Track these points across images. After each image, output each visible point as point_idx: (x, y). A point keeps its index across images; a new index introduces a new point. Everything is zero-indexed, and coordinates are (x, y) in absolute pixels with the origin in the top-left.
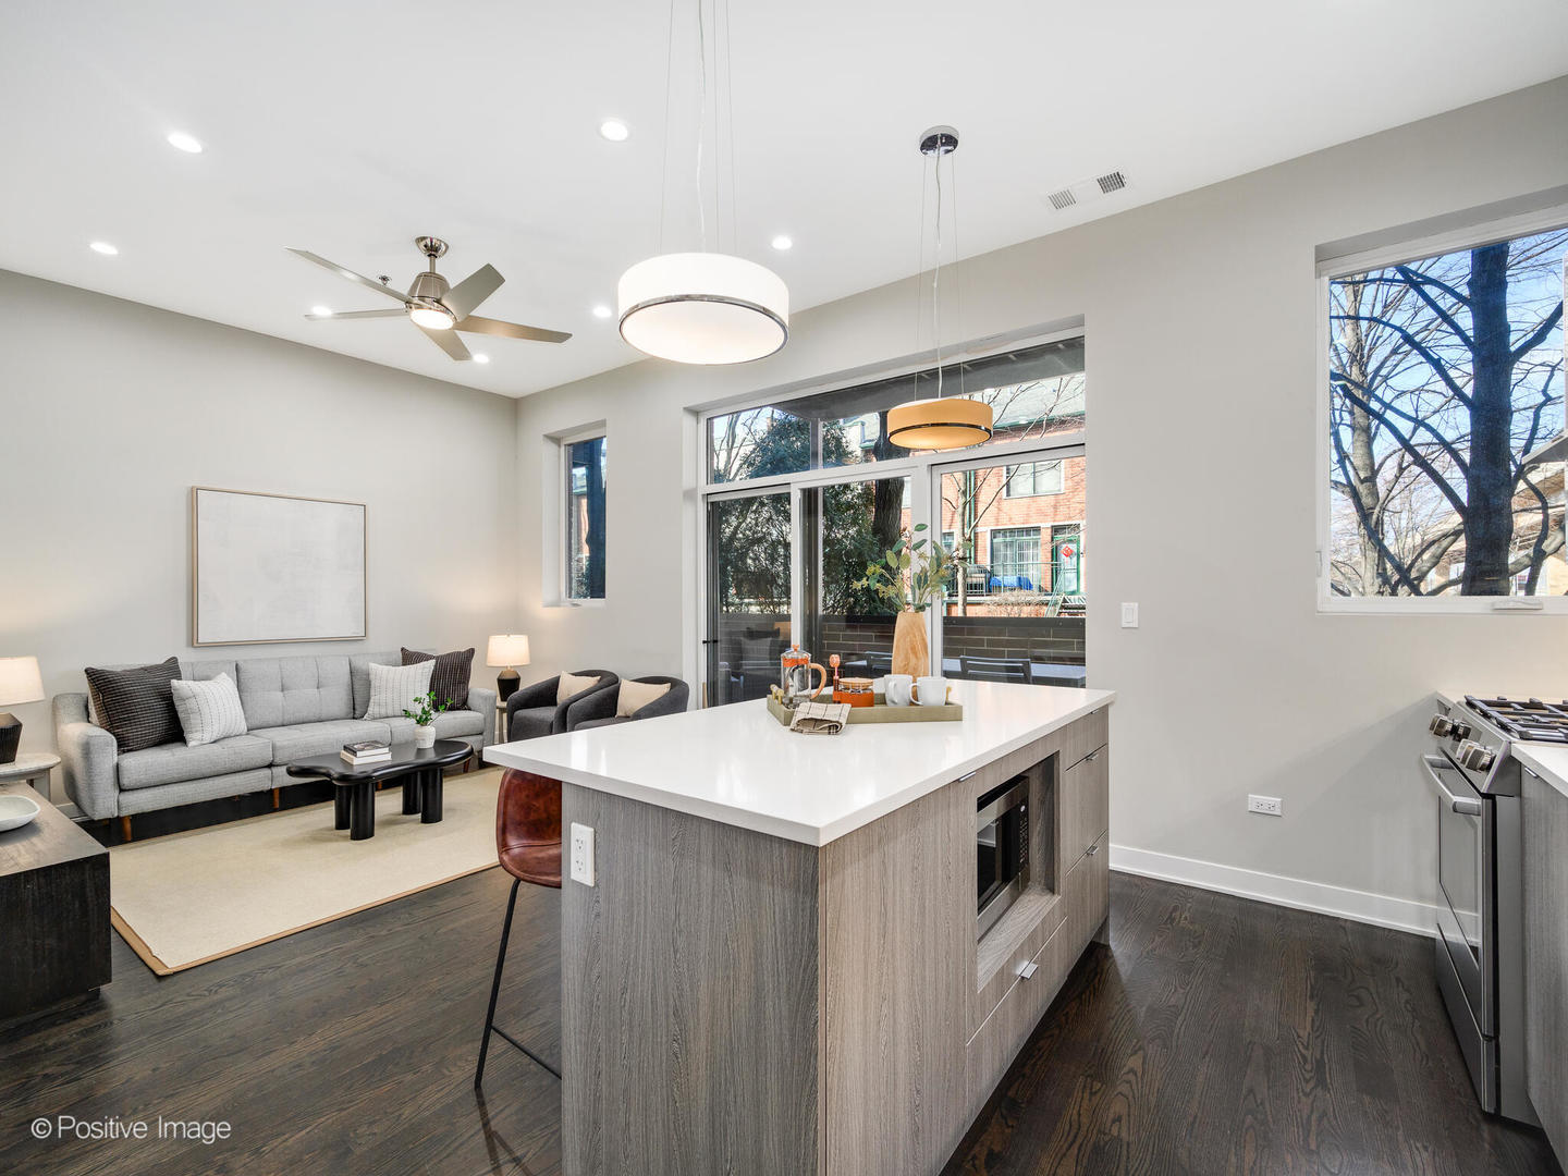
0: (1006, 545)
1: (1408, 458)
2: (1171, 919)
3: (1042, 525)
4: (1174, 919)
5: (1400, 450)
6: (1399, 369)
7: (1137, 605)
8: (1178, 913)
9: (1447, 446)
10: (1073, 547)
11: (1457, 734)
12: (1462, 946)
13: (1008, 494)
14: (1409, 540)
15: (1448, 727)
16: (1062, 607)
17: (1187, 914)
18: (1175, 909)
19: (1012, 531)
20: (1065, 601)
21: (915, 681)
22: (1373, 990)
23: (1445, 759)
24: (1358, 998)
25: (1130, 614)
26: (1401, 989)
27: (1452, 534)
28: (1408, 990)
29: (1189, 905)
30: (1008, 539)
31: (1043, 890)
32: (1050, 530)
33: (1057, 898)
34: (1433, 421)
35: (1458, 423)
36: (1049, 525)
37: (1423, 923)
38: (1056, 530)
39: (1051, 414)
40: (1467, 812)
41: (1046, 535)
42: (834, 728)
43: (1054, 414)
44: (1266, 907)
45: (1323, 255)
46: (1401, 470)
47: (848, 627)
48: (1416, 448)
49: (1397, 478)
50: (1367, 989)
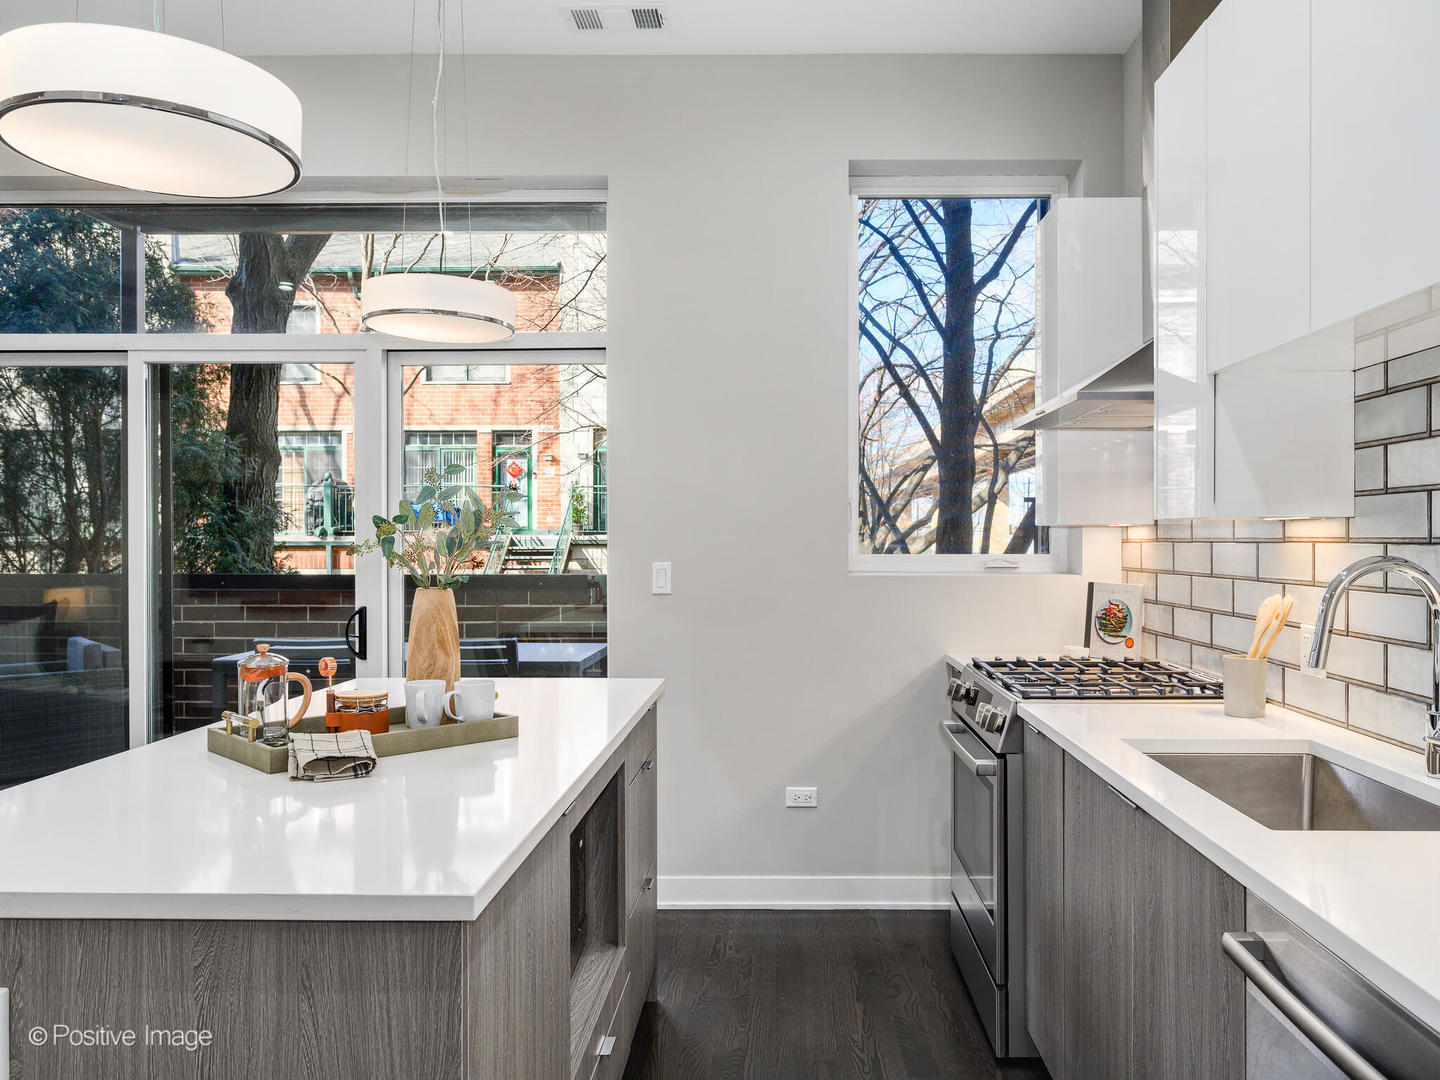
0: (425, 454)
1: (888, 379)
2: (716, 952)
3: (479, 429)
4: (719, 951)
5: (880, 369)
6: (878, 275)
7: (670, 563)
8: (722, 943)
9: (921, 371)
10: (523, 463)
11: (971, 699)
12: (982, 912)
13: (429, 378)
14: (879, 471)
15: (963, 691)
16: (510, 552)
17: (730, 943)
18: (718, 939)
19: (434, 435)
20: (512, 543)
21: (449, 688)
22: (905, 976)
23: (961, 723)
24: (895, 987)
25: (662, 575)
26: (926, 967)
27: (921, 469)
28: (932, 968)
29: (731, 931)
30: (427, 447)
31: (603, 945)
32: (490, 437)
33: (622, 951)
34: (907, 342)
35: (931, 347)
36: (489, 429)
37: (935, 897)
38: (499, 437)
39: (496, 265)
40: (981, 774)
41: (483, 443)
42: (362, 767)
43: (500, 264)
44: (803, 916)
45: (857, 171)
46: (881, 393)
47: (192, 595)
48: (896, 369)
49: (877, 402)
50: (901, 976)
